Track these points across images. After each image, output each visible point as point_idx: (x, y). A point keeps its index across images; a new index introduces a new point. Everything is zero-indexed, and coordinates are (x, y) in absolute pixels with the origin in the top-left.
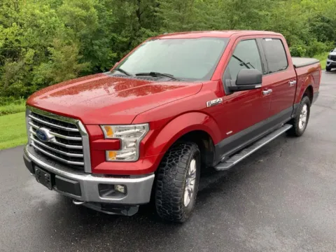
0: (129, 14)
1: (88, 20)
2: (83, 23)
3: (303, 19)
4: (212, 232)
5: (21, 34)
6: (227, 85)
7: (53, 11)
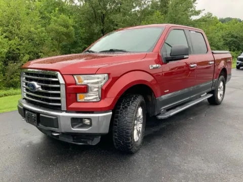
0: (96, 31)
1: (68, 35)
2: (64, 37)
3: (218, 36)
4: (155, 159)
5: (20, 45)
6: (164, 57)
7: (44, 28)
